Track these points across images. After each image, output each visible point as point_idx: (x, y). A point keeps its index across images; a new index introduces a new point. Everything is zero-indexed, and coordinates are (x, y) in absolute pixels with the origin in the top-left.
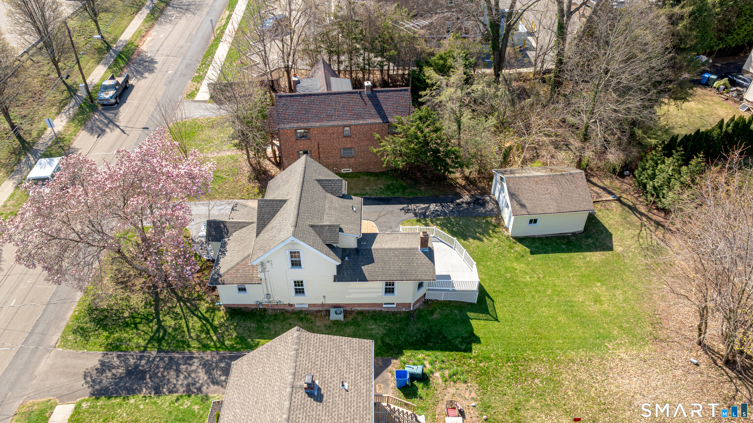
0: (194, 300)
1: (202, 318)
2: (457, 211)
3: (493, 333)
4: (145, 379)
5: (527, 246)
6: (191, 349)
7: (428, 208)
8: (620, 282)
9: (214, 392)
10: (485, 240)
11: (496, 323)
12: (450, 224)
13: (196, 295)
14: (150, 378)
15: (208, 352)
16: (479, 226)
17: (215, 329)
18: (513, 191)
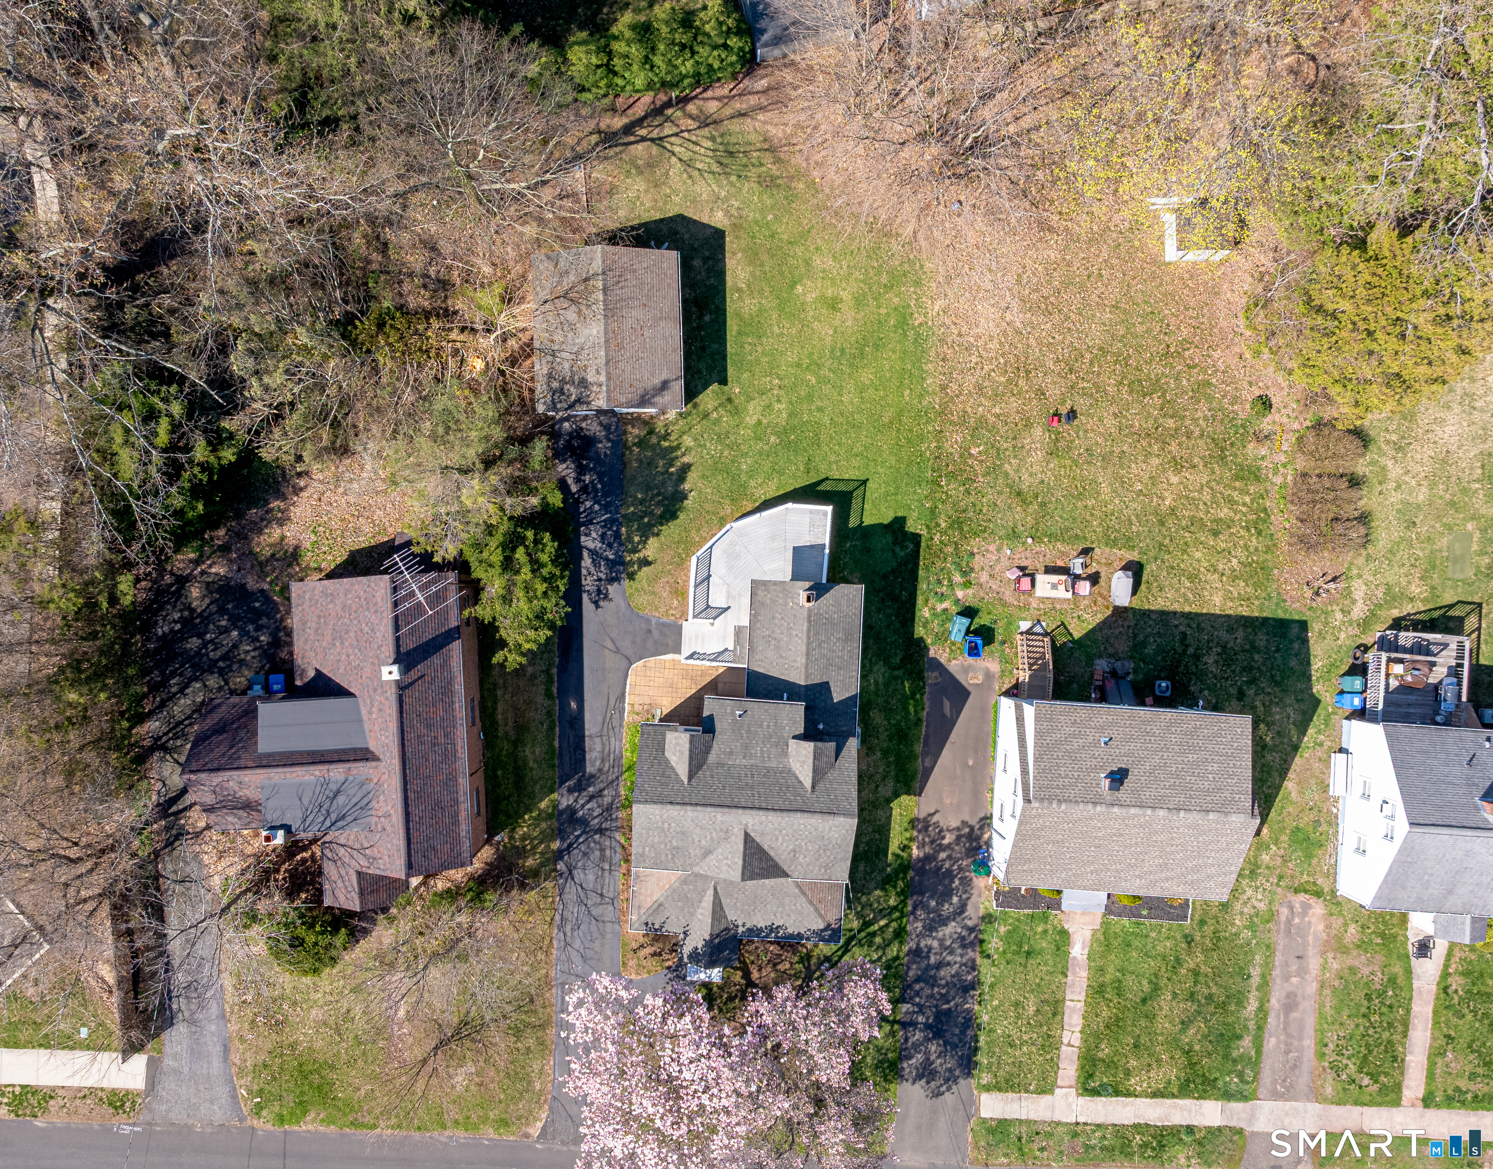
0: (808, 968)
1: (846, 949)
2: (605, 495)
3: (887, 494)
4: (949, 1009)
5: (705, 387)
6: (902, 954)
7: (593, 552)
8: (799, 250)
9: (977, 908)
10: (686, 459)
11: (869, 484)
12: (642, 518)
13: (799, 967)
14: (948, 1002)
15: (908, 928)
16: (651, 463)
17: (866, 924)
18: (637, 398)
